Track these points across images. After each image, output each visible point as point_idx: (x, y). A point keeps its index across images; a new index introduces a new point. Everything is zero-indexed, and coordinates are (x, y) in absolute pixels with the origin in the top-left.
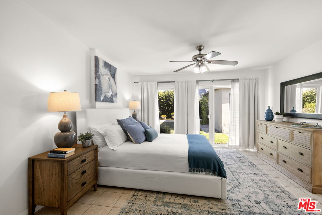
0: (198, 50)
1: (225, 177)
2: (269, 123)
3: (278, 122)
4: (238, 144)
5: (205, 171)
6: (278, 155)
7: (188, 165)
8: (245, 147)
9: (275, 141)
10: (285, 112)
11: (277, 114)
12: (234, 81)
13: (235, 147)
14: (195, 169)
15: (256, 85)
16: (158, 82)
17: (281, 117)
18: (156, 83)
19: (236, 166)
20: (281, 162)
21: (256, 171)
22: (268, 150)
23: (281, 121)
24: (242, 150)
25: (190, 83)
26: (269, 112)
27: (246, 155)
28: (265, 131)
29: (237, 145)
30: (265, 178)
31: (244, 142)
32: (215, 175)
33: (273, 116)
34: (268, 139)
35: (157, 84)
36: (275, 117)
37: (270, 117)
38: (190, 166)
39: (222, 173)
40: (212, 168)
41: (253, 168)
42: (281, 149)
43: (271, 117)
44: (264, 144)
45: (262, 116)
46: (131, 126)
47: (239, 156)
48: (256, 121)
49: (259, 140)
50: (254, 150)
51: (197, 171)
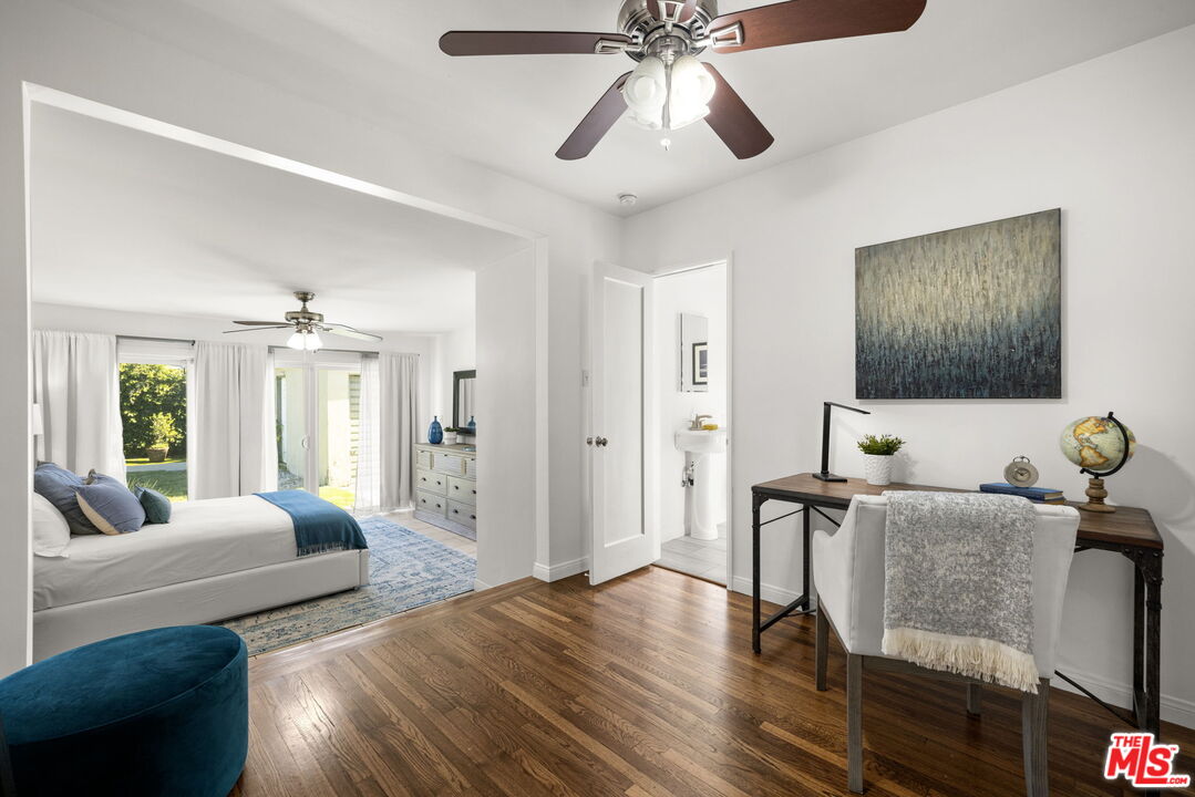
0: (300, 299)
1: (366, 547)
2: (435, 449)
3: (450, 446)
4: (377, 502)
5: (330, 547)
6: (447, 505)
7: (295, 544)
8: (392, 505)
9: (443, 482)
10: (460, 426)
11: (448, 430)
12: (367, 355)
13: (370, 510)
14: (310, 548)
15: (413, 370)
16: (118, 337)
17: (453, 435)
18: (114, 340)
19: (377, 542)
20: (451, 514)
21: (412, 541)
22: (432, 500)
23: (452, 443)
24: (385, 513)
25: (248, 351)
26: (436, 425)
27: (394, 521)
28: (428, 463)
29: (374, 504)
30: (427, 546)
31: (389, 495)
32: (348, 549)
33: (441, 434)
34: (432, 477)
35: (117, 343)
36: (446, 435)
37: (436, 439)
38: (299, 545)
39: (360, 541)
40: (343, 539)
41: (408, 537)
42: (452, 493)
43: (438, 435)
44: (427, 491)
45: (424, 435)
46: (98, 489)
47: (379, 525)
48: (414, 445)
49: (419, 484)
50: (412, 508)
51: (314, 552)
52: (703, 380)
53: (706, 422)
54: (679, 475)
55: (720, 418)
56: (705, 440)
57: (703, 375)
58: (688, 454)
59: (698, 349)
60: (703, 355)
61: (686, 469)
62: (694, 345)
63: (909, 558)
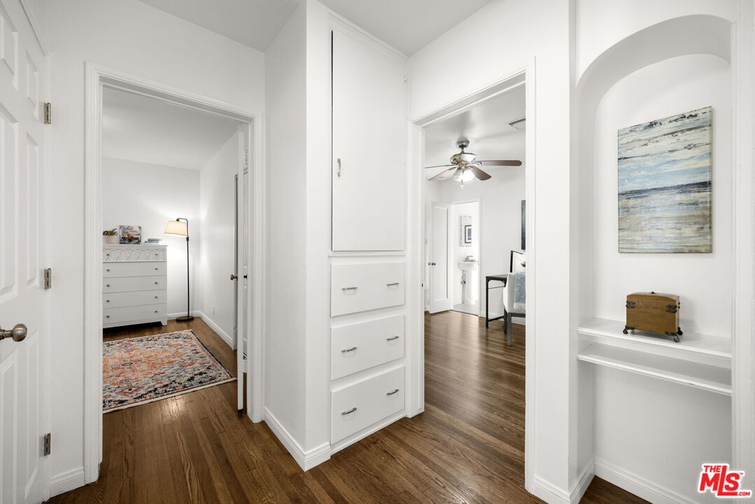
52: (469, 241)
53: (471, 258)
54: (460, 280)
55: (476, 258)
56: (470, 265)
57: (470, 239)
58: (463, 271)
59: (467, 228)
60: (470, 230)
61: (462, 277)
62: (466, 226)
63: (520, 287)
